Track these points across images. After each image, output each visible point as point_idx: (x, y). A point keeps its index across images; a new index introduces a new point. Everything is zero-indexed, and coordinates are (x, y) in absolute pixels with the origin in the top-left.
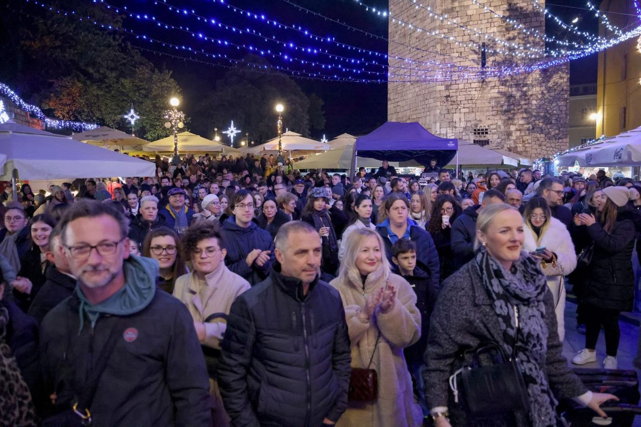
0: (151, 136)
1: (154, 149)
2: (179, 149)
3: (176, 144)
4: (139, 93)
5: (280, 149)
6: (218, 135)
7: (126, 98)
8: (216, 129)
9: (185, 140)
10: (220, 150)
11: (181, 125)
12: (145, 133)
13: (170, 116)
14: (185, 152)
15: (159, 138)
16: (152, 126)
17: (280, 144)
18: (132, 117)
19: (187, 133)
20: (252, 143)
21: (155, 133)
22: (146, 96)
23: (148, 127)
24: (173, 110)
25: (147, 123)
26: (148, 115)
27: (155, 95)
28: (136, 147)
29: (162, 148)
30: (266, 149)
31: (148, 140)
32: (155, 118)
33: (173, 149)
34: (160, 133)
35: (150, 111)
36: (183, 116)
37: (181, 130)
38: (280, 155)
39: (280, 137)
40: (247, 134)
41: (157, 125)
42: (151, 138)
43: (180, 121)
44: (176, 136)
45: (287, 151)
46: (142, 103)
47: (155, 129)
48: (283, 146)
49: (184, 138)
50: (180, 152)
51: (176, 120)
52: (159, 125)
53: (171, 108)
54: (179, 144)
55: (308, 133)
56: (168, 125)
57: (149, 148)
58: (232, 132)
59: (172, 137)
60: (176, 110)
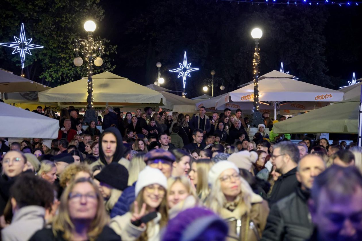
0: (50, 76)
1: (56, 98)
2: (95, 99)
3: (90, 92)
4: (33, 5)
5: (256, 99)
6: (162, 76)
7: (10, 13)
8: (159, 65)
9: (105, 86)
10: (159, 102)
11: (98, 62)
12: (41, 70)
13: (82, 47)
14: (104, 104)
15: (63, 80)
16: (53, 60)
17: (256, 92)
18: (22, 46)
19: (107, 74)
20: (222, 88)
21: (56, 72)
22: (45, 10)
23: (47, 60)
24: (87, 39)
25: (45, 55)
26: (47, 42)
27: (59, 8)
28: (27, 94)
29: (68, 97)
30: (233, 100)
31: (45, 83)
32: (59, 47)
33: (85, 99)
34: (66, 70)
35: (51, 35)
36: (102, 48)
37: (98, 70)
38: (255, 110)
39: (257, 81)
40: (213, 73)
41: (60, 59)
42: (50, 79)
43: (98, 56)
44: (90, 79)
45: (271, 103)
46: (37, 21)
47: (58, 64)
48: (261, 96)
49: (104, 81)
50: (95, 104)
51: (91, 54)
52: (64, 58)
53: (84, 35)
54: (95, 92)
55: (324, 71)
56: (78, 62)
57: (48, 97)
58: (184, 70)
59: (84, 81)
60: (91, 39)
